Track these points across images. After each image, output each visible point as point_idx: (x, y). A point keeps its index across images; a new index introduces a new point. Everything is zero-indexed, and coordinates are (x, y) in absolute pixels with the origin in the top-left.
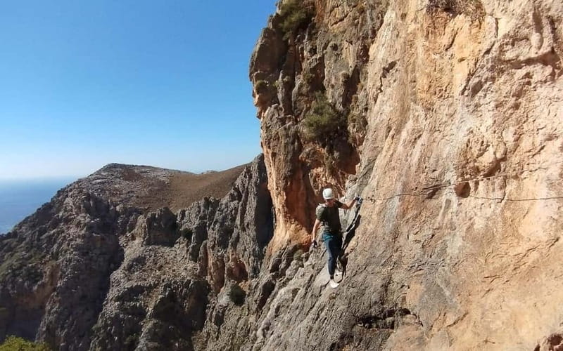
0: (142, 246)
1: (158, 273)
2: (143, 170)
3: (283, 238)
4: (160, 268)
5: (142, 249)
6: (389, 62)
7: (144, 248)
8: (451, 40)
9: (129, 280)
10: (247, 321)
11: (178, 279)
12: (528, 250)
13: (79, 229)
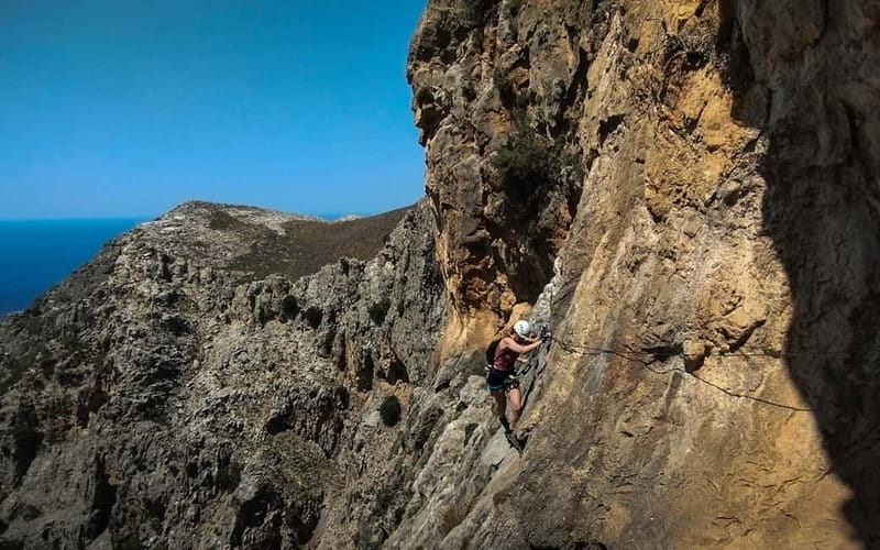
0: (243, 334)
1: (269, 375)
2: (242, 212)
3: (457, 339)
4: (272, 368)
5: (243, 338)
6: (611, 114)
7: (246, 335)
8: (698, 110)
9: (223, 386)
10: (400, 462)
11: (300, 385)
12: (786, 482)
13: (142, 305)
